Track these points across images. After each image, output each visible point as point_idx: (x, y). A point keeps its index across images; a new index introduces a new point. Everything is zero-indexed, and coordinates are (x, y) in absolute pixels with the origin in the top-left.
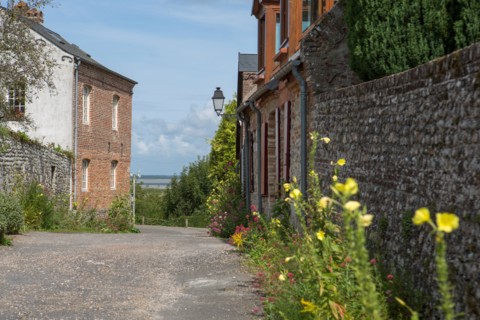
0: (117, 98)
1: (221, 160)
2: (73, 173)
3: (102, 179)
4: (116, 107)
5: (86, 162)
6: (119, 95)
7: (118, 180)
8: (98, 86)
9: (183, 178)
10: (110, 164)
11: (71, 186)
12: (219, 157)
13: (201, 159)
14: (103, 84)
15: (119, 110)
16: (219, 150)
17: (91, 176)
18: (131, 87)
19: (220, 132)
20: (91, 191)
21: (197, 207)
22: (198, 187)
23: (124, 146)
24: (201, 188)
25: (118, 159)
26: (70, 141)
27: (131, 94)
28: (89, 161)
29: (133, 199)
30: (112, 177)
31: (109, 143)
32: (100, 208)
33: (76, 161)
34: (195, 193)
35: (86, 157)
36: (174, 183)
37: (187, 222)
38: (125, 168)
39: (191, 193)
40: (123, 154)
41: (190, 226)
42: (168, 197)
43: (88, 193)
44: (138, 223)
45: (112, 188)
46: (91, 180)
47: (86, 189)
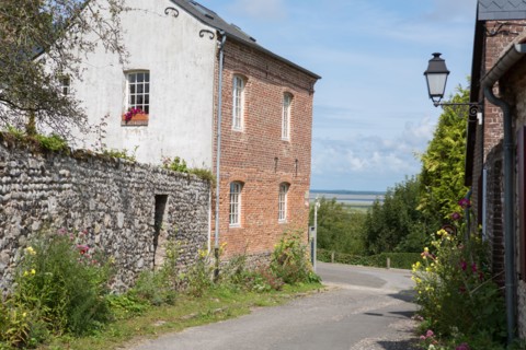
0: (289, 96)
1: (438, 184)
2: (213, 203)
3: (264, 209)
4: (289, 109)
5: (239, 185)
6: (293, 92)
7: (290, 209)
8: (258, 77)
9: (388, 202)
10: (278, 188)
11: (209, 223)
12: (435, 180)
13: (410, 178)
14: (266, 75)
15: (292, 113)
16: (433, 169)
17: (245, 205)
18: (312, 83)
19: (435, 142)
20: (246, 226)
21: (405, 236)
22: (405, 212)
23: (300, 162)
25: (289, 180)
26: (210, 155)
27: (311, 92)
28: (242, 184)
29: (314, 234)
30: (280, 205)
31: (276, 159)
32: (260, 249)
33: (218, 184)
34: (401, 220)
35: (237, 178)
36: (375, 207)
37: (389, 261)
38: (302, 193)
39: (397, 220)
40: (299, 174)
41: (392, 266)
42: (368, 223)
43: (241, 231)
44: (328, 259)
45: (281, 221)
46: (246, 211)
47: (238, 224)
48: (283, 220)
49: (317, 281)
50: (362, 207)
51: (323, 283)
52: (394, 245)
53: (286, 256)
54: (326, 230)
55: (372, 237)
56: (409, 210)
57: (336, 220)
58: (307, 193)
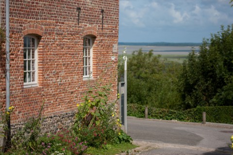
3: (66, 66)
5: (35, 39)
7: (97, 64)
9: (203, 53)
13: (226, 29)
17: (43, 62)
20: (44, 85)
21: (221, 87)
22: (221, 64)
23: (107, 13)
24: (225, 64)
25: (95, 33)
28: (39, 37)
29: (124, 90)
30: (85, 61)
31: (79, 9)
32: (62, 109)
33: (8, 39)
34: (217, 71)
35: (32, 30)
36: (191, 58)
37: (204, 115)
38: (110, 47)
39: (213, 71)
40: (106, 26)
41: (208, 120)
42: (184, 76)
43: (38, 90)
44: (142, 114)
45: (85, 78)
46: (44, 69)
47: (34, 82)
48: (89, 77)
49: (127, 141)
50: (179, 57)
51: (134, 142)
52: (210, 97)
53: (91, 116)
54: (143, 83)
55: (188, 89)
56: (225, 61)
57: (153, 72)
58: (116, 46)
